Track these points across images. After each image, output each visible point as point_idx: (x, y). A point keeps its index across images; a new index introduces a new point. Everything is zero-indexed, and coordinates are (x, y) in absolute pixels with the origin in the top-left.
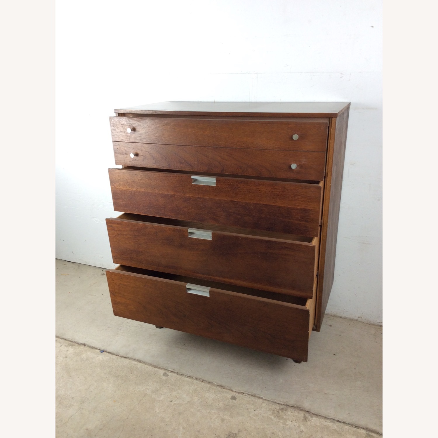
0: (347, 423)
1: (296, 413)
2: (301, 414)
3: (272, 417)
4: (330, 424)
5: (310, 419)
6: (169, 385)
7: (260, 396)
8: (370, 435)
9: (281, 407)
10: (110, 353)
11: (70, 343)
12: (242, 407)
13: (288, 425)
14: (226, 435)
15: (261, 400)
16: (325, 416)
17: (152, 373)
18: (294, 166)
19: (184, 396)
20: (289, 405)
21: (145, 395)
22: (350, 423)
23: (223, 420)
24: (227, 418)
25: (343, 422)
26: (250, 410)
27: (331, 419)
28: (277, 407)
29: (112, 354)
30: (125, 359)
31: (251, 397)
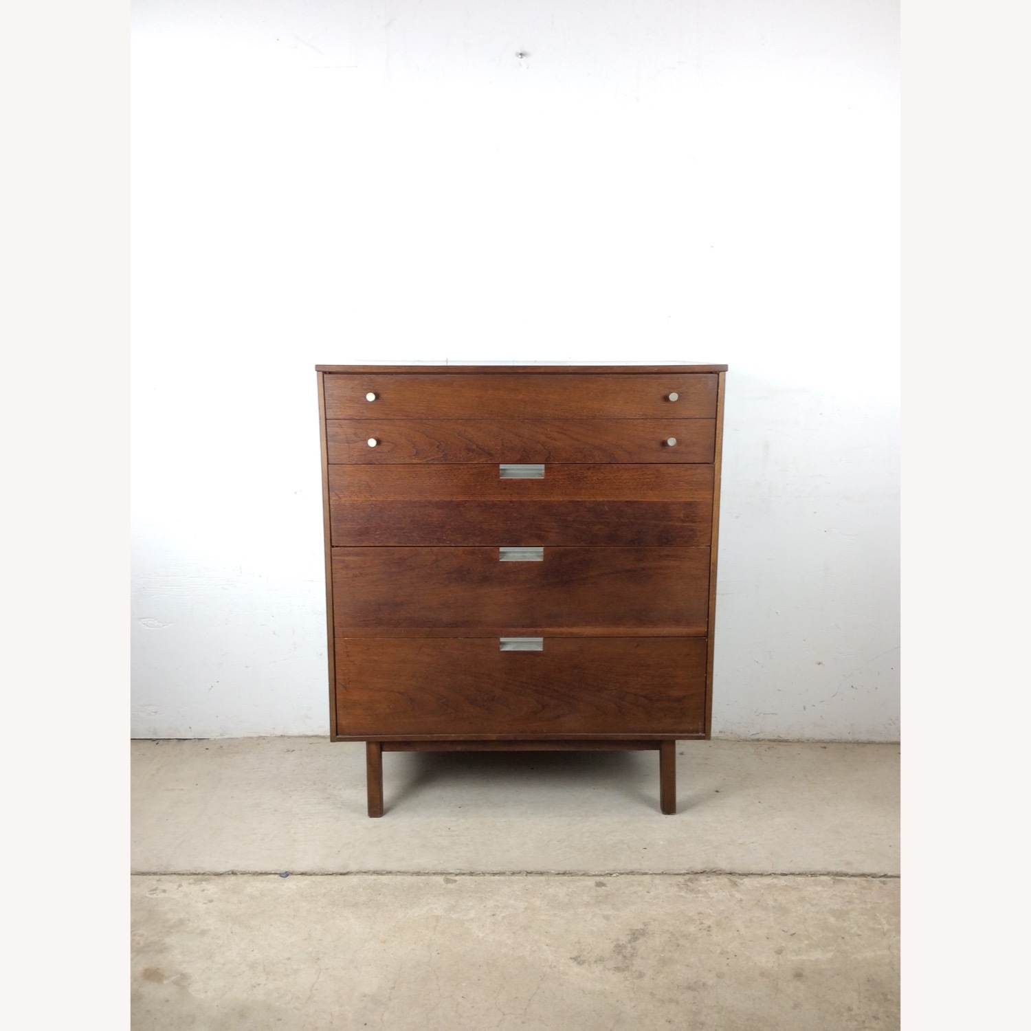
0: (798, 873)
1: (714, 879)
2: (724, 880)
3: (683, 894)
4: (775, 881)
5: (742, 882)
6: (471, 894)
7: (642, 871)
8: (839, 880)
9: (687, 877)
10: (302, 874)
11: (195, 877)
12: (624, 893)
13: (713, 898)
14: (628, 934)
15: (647, 876)
16: (760, 873)
17: (421, 885)
18: (672, 442)
19: (512, 902)
20: (695, 871)
21: (437, 918)
22: (801, 872)
23: (607, 918)
24: (611, 912)
25: (791, 874)
26: (640, 894)
27: (770, 874)
28: (681, 879)
29: (311, 875)
30: (346, 877)
31: (628, 876)
